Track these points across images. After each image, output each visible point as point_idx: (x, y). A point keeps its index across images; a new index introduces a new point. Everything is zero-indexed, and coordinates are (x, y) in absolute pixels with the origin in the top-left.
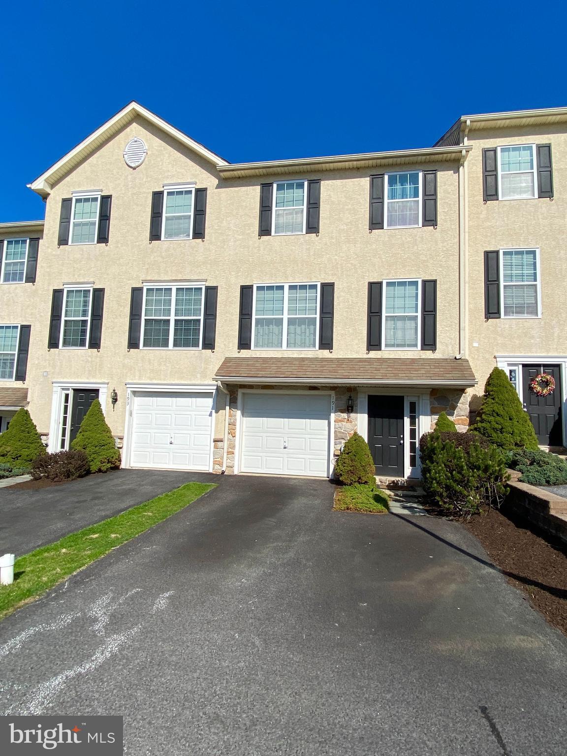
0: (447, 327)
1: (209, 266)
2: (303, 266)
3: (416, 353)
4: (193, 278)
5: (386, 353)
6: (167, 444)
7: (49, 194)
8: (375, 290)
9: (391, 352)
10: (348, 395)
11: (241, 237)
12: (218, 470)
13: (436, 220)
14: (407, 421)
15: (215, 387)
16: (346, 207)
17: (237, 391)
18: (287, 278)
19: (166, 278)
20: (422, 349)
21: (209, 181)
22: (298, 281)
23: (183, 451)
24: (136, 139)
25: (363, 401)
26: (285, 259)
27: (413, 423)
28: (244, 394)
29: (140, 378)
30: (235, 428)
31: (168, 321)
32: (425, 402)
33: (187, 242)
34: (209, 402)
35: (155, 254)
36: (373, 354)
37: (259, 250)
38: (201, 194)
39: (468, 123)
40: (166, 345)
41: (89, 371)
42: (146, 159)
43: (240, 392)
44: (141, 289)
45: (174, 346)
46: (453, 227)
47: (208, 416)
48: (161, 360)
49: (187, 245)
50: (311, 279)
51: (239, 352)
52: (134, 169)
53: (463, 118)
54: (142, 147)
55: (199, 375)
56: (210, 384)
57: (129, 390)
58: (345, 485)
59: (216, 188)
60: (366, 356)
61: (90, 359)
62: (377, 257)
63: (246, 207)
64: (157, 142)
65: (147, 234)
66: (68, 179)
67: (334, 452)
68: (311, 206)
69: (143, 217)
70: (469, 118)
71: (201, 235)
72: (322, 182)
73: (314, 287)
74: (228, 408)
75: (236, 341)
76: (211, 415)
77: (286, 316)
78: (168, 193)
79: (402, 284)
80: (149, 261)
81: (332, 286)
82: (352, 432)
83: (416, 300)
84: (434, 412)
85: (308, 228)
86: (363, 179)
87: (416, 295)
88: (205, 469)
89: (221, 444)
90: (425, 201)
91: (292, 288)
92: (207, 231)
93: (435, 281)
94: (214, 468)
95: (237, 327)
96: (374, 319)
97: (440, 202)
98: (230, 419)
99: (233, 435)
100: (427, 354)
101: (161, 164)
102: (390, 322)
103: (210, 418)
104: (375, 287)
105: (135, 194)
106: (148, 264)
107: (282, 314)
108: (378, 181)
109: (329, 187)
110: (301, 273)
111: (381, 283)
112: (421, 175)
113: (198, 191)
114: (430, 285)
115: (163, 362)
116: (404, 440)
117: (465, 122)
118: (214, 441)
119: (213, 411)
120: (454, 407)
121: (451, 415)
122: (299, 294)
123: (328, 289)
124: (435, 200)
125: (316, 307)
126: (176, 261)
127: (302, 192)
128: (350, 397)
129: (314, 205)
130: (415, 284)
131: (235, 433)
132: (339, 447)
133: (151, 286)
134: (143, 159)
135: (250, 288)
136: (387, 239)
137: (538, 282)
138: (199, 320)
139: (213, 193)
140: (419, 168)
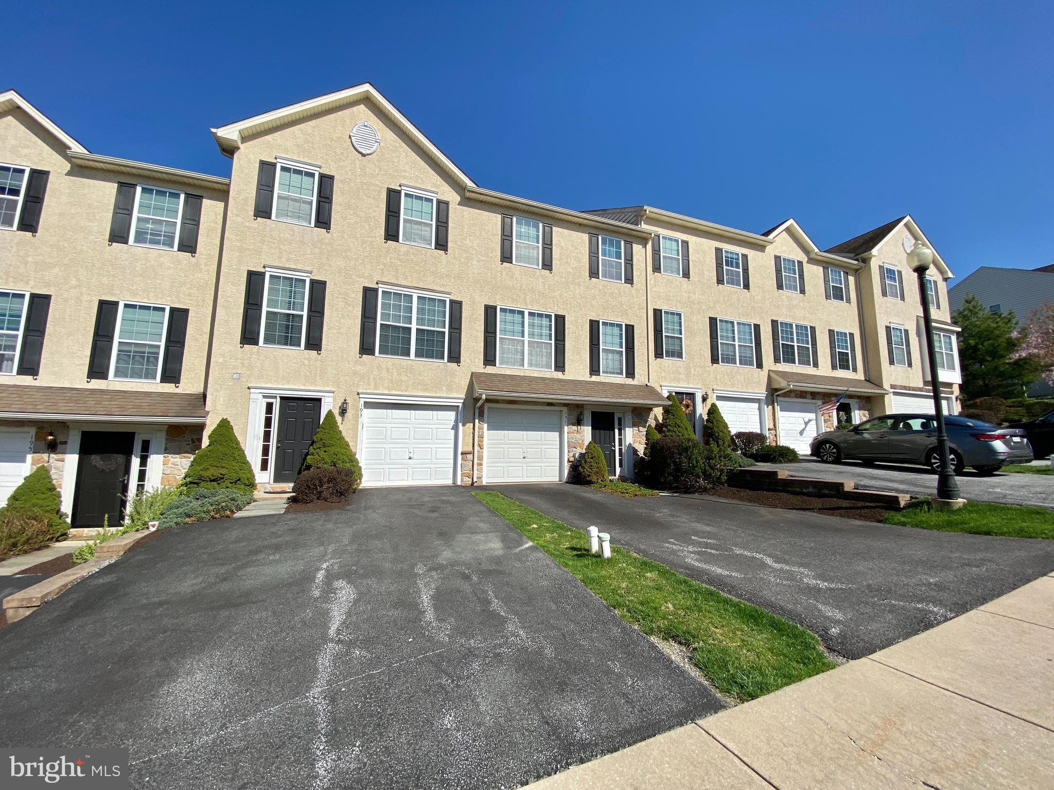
0: (640, 361)
1: (452, 280)
2: (539, 296)
3: (621, 379)
4: (435, 288)
5: (602, 378)
6: (405, 459)
7: (238, 148)
8: (594, 326)
9: (606, 378)
10: (579, 411)
11: (484, 258)
12: (468, 481)
13: (632, 280)
14: (617, 431)
15: (462, 401)
16: (572, 254)
17: (486, 405)
18: (526, 304)
19: (405, 283)
20: (626, 377)
21: (452, 197)
22: (536, 309)
23: (423, 466)
24: (366, 124)
25: (588, 417)
26: (524, 288)
27: (620, 434)
28: (489, 408)
29: (376, 387)
30: (483, 440)
31: (410, 329)
32: (628, 418)
33: (429, 251)
34: (452, 415)
35: (392, 256)
36: (594, 378)
37: (501, 275)
38: (443, 207)
39: (648, 212)
40: (408, 355)
41: (306, 376)
42: (378, 150)
44: (376, 291)
45: (416, 356)
46: (643, 288)
47: (450, 430)
48: (402, 370)
49: (429, 254)
50: (547, 309)
51: (484, 368)
52: (364, 155)
53: (645, 207)
54: (374, 135)
55: (444, 388)
56: (458, 397)
57: (362, 401)
58: (593, 483)
59: (458, 205)
60: (589, 379)
61: (306, 362)
62: (595, 300)
63: (488, 231)
64: (390, 136)
65: (382, 230)
66: (269, 138)
67: (568, 459)
68: (545, 246)
69: (375, 211)
70: (648, 209)
71: (444, 247)
72: (554, 228)
73: (549, 317)
74: (477, 421)
75: (482, 357)
76: (455, 428)
77: (526, 339)
78: (406, 195)
79: (612, 325)
80: (385, 262)
81: (563, 317)
82: (581, 441)
83: (621, 338)
84: (634, 425)
85: (543, 264)
86: (584, 234)
87: (621, 335)
88: (449, 482)
89: (470, 457)
90: (626, 263)
91: (531, 314)
92: (450, 245)
93: (633, 326)
94: (462, 480)
95: (482, 344)
96: (595, 350)
97: (634, 267)
98: (479, 432)
99: (481, 447)
100: (629, 381)
101: (396, 161)
102: (605, 354)
103: (453, 431)
104: (595, 325)
105: (365, 184)
106: (384, 264)
107: (523, 336)
108: (594, 239)
109: (559, 233)
110: (538, 303)
111: (598, 322)
112: (622, 243)
113: (439, 202)
114: (630, 329)
115: (404, 372)
116: (614, 447)
117: (646, 210)
118: (462, 454)
119: (460, 425)
120: (646, 421)
121: (644, 427)
122: (537, 320)
123: (560, 320)
124: (632, 265)
125: (550, 334)
126: (416, 268)
127: (538, 231)
128: (581, 412)
129: (548, 246)
130: (620, 326)
131: (483, 446)
132: (571, 454)
133: (388, 288)
134: (375, 148)
135: (495, 308)
136: (601, 287)
137: (683, 336)
138: (444, 333)
139: (456, 208)
140: (621, 237)
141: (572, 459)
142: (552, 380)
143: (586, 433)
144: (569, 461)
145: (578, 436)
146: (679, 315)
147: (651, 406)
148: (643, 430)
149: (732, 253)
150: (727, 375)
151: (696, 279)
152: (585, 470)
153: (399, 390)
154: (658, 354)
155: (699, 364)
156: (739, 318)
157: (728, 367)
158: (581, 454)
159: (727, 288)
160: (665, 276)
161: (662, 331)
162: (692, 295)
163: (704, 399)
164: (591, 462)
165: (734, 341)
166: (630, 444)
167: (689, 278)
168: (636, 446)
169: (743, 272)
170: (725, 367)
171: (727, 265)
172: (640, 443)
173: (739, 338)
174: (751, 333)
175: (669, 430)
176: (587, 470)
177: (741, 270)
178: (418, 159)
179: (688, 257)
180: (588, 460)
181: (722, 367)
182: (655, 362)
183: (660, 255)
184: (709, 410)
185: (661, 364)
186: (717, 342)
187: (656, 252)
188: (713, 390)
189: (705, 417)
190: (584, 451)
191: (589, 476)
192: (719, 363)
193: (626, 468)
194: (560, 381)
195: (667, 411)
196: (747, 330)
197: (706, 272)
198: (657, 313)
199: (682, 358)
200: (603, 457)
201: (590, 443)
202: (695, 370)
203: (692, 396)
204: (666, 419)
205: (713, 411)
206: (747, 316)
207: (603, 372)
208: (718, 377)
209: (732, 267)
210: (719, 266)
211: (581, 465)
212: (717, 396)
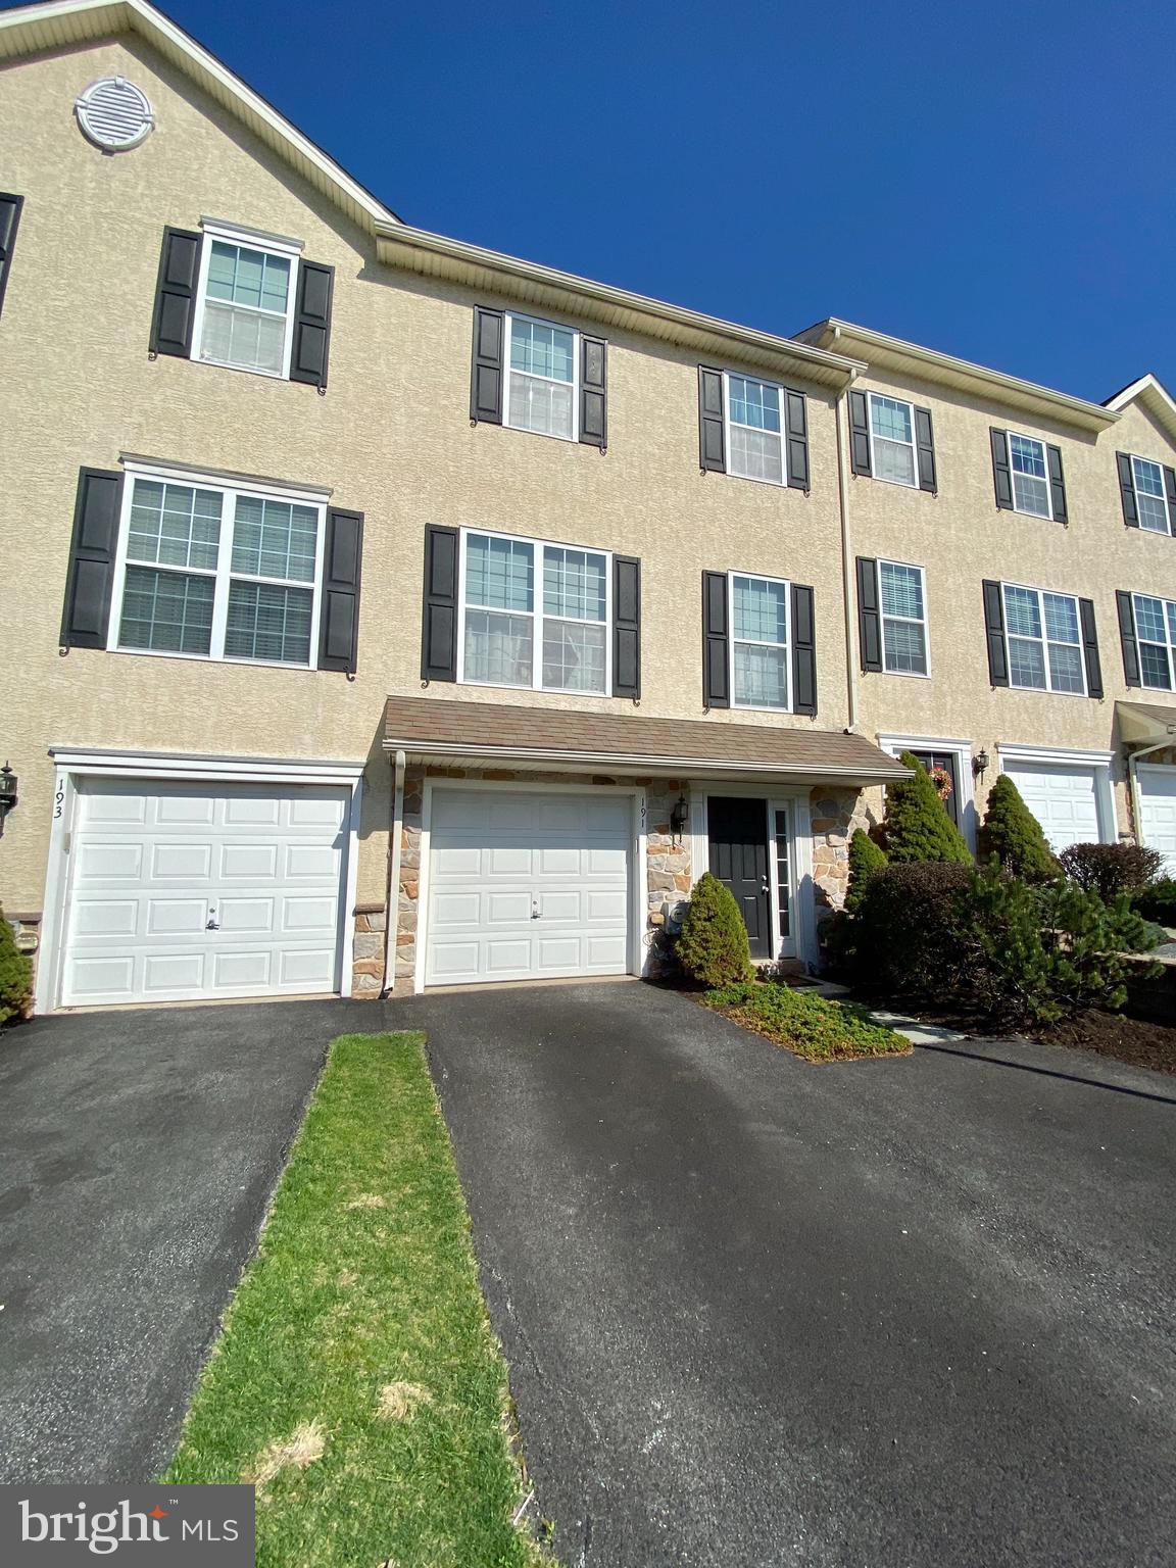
0: (830, 675)
1: (338, 459)
2: (573, 507)
3: (783, 718)
4: (288, 477)
5: (736, 714)
6: (199, 930)
8: (714, 585)
9: (746, 714)
10: (675, 797)
11: (426, 409)
12: (371, 987)
13: (807, 480)
14: (773, 846)
15: (359, 772)
16: (657, 411)
17: (422, 781)
18: (538, 527)
19: (202, 462)
20: (795, 713)
21: (344, 259)
22: (566, 541)
23: (252, 946)
24: (119, 81)
25: (699, 812)
26: (534, 486)
27: (782, 853)
28: (434, 790)
29: (108, 736)
30: (418, 875)
31: (211, 581)
32: (802, 813)
33: (275, 384)
34: (335, 810)
35: (169, 392)
36: (715, 716)
37: (472, 452)
38: (315, 276)
39: (838, 331)
40: (205, 649)
42: (149, 141)
43: (429, 785)
44: (116, 478)
45: (226, 653)
46: (832, 499)
47: (330, 848)
48: (184, 688)
49: (273, 391)
50: (591, 541)
51: (424, 686)
52: (108, 151)
53: (833, 321)
54: (139, 107)
55: (307, 738)
56: (348, 762)
57: (65, 772)
59: (359, 277)
60: (702, 718)
62: (717, 524)
63: (439, 344)
64: (184, 111)
65: (143, 329)
67: (650, 919)
68: (587, 387)
69: (128, 282)
70: (839, 325)
71: (316, 378)
72: (610, 348)
73: (597, 561)
74: (398, 824)
75: (417, 658)
76: (342, 843)
77: (539, 614)
78: (218, 247)
79: (759, 586)
80: (147, 406)
81: (635, 564)
82: (682, 873)
83: (782, 618)
84: (817, 829)
85: (584, 431)
86: (685, 368)
87: (782, 609)
88: (323, 988)
89: (377, 920)
90: (790, 441)
91: (551, 554)
92: (332, 372)
93: (810, 590)
94: (355, 986)
95: (419, 624)
96: (717, 646)
97: (811, 451)
98: (404, 854)
99: (411, 892)
100: (804, 723)
101: (196, 167)
102: (742, 657)
103: (338, 853)
104: (716, 583)
105: (105, 216)
106: (144, 413)
107: (530, 608)
108: (711, 381)
109: (624, 364)
110: (571, 527)
111: (724, 577)
112: (781, 392)
113: (307, 267)
114: (804, 597)
115: (189, 693)
116: (768, 883)
117: (833, 331)
118: (357, 913)
119: (354, 834)
120: (847, 821)
121: (843, 834)
122: (566, 570)
123: (628, 569)
124: (805, 445)
125: (603, 605)
126: (236, 426)
127: (570, 353)
128: (682, 800)
129: (594, 390)
130: (778, 589)
131: (416, 889)
132: (658, 906)
133: (151, 474)
134: (138, 136)
135: (453, 533)
136: (731, 494)
137: (925, 622)
138: (310, 592)
139: (352, 286)
140: (778, 380)
141: (659, 919)
142: (607, 718)
143: (695, 851)
144: (651, 924)
145: (674, 859)
146: (916, 574)
147: (858, 783)
148: (842, 844)
149: (1026, 442)
150: (1027, 711)
151: (951, 495)
152: (690, 951)
153: (172, 743)
154: (870, 663)
155: (963, 686)
156: (1048, 584)
157: (1029, 694)
158: (682, 905)
159: (1018, 517)
160: (882, 484)
161: (876, 608)
162: (943, 530)
163: (978, 767)
164: (704, 931)
165: (1039, 635)
166: (807, 878)
167: (934, 491)
168: (823, 881)
169: (1053, 484)
170: (1023, 693)
171: (1017, 467)
172: (832, 874)
173: (1049, 631)
174: (1074, 618)
175: (905, 843)
176: (695, 952)
177: (1047, 480)
178: (254, 164)
179: (932, 444)
180: (699, 925)
181: (1012, 693)
182: (862, 680)
183: (867, 437)
184: (992, 793)
185: (876, 685)
186: (1003, 637)
187: (859, 430)
188: (996, 746)
189: (983, 809)
190: (688, 898)
191: (700, 968)
192: (1007, 685)
193: (798, 937)
194: (624, 720)
195: (898, 794)
196: (1066, 613)
197: (972, 481)
198: (865, 566)
199: (925, 672)
200: (739, 916)
201: (704, 878)
202: (955, 700)
203: (948, 759)
204: (895, 815)
205: (1002, 795)
206: (1065, 581)
207: (738, 701)
208: (1008, 717)
209: (1026, 471)
210: (1000, 467)
211: (679, 936)
212: (1005, 760)
